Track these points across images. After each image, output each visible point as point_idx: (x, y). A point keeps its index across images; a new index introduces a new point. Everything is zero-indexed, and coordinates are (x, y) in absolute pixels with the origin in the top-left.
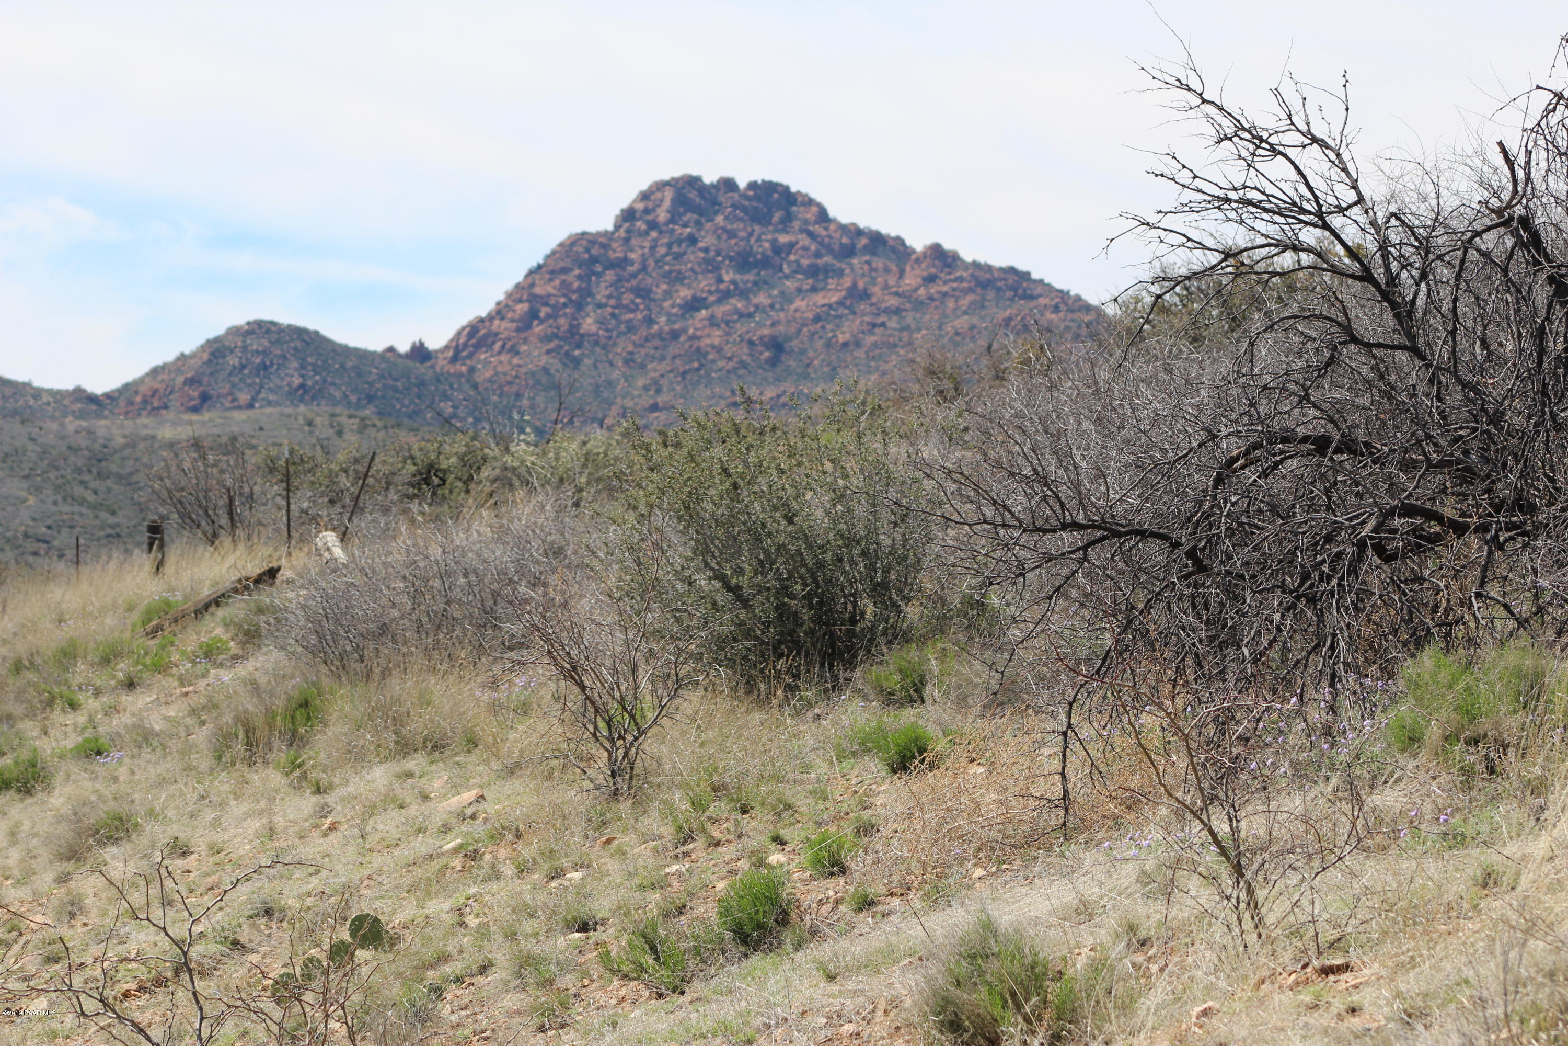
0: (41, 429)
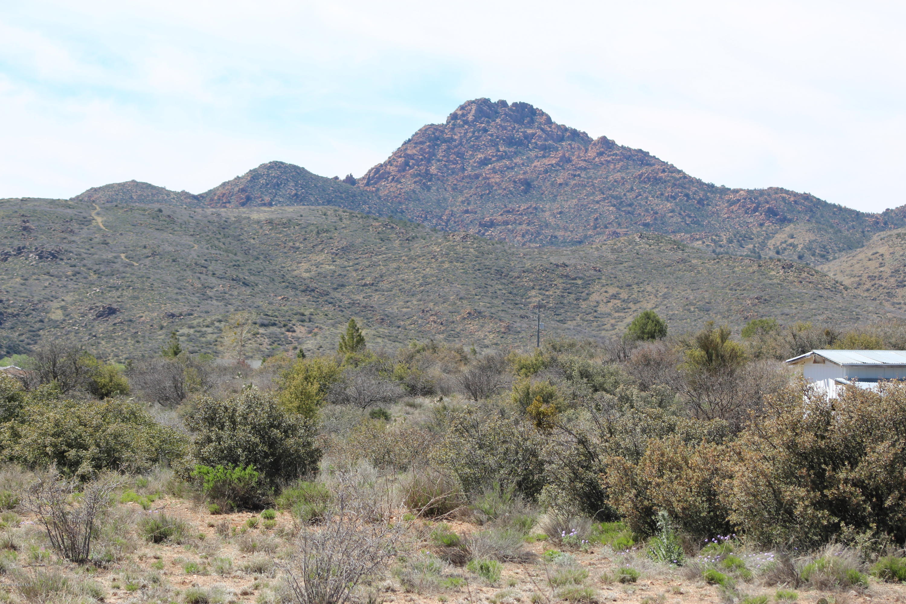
0: (195, 212)
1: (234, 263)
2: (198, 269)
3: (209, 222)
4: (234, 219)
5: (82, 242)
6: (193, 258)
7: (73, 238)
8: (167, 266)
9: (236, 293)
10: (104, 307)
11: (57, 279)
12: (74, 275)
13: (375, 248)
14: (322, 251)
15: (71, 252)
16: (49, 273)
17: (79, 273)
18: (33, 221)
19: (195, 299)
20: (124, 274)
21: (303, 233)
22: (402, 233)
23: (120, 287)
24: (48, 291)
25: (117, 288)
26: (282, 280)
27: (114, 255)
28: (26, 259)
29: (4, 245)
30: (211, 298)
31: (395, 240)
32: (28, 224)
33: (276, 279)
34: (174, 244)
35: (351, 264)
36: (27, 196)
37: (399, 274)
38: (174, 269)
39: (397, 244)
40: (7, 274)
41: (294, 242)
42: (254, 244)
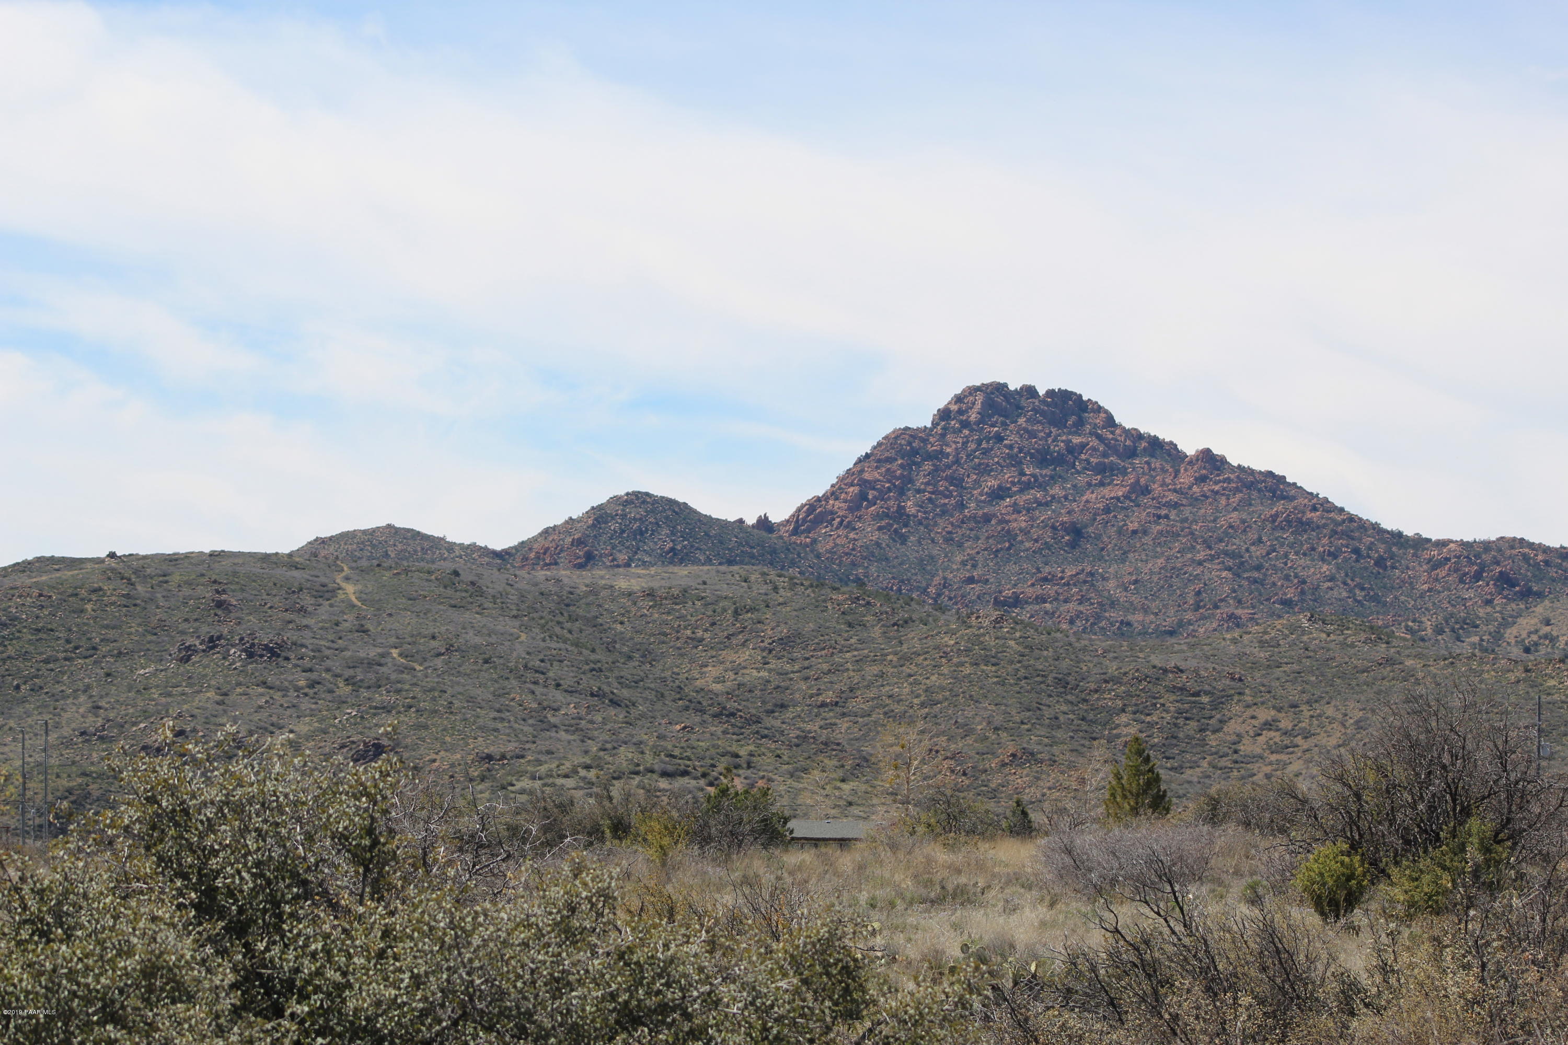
1: (592, 665)
2: (529, 676)
3: (542, 594)
4: (585, 589)
5: (321, 629)
6: (519, 657)
7: (305, 622)
8: (474, 671)
9: (600, 719)
10: (365, 744)
11: (280, 694)
12: (311, 686)
13: (839, 639)
14: (744, 644)
15: (303, 646)
16: (265, 683)
17: (319, 683)
18: (233, 591)
19: (528, 729)
20: (399, 685)
21: (710, 613)
22: (887, 613)
23: (393, 708)
24: (264, 715)
26: (678, 696)
27: (380, 650)
28: (224, 658)
29: (183, 633)
30: (555, 726)
31: (873, 626)
32: (224, 597)
33: (667, 694)
34: (485, 631)
35: (796, 668)
36: (219, 549)
37: (883, 686)
38: (486, 675)
39: (877, 632)
40: (190, 685)
41: (694, 629)
42: (622, 633)
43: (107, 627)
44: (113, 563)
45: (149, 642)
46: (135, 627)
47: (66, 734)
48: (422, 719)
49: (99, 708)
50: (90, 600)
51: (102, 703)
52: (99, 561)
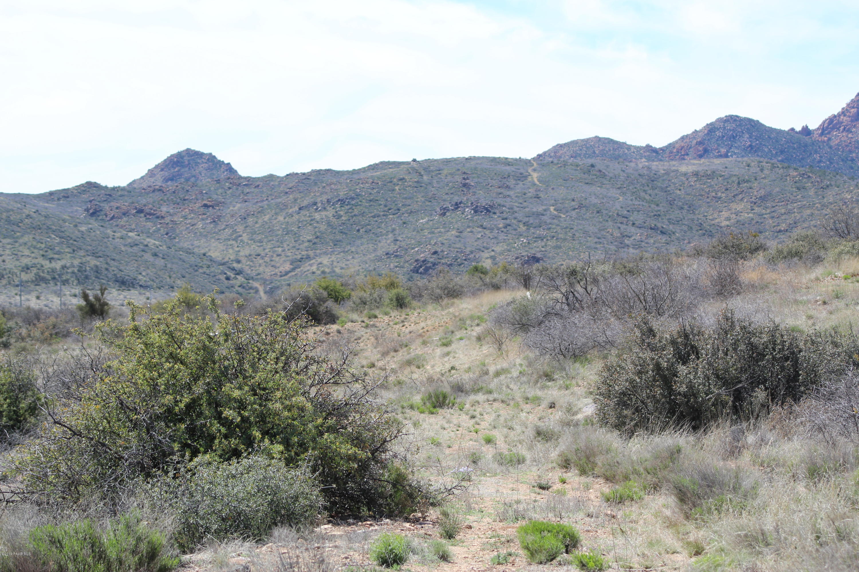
1: (655, 213)
2: (620, 219)
3: (640, 175)
4: (663, 172)
5: (516, 197)
6: (616, 209)
7: (508, 193)
8: (590, 217)
9: (652, 241)
10: (528, 257)
11: (489, 231)
12: (505, 227)
13: (791, 196)
14: (742, 200)
15: (503, 206)
16: (482, 226)
17: (509, 225)
18: (474, 178)
19: (613, 248)
20: (550, 226)
21: (725, 184)
22: (818, 182)
23: (544, 238)
24: (480, 242)
25: (541, 238)
26: (699, 228)
27: (544, 207)
28: (462, 214)
29: (444, 200)
30: (628, 246)
31: (810, 189)
32: (467, 181)
33: (694, 227)
34: (601, 196)
35: (768, 211)
36: (472, 155)
37: (811, 220)
38: (597, 220)
39: (812, 192)
40: (444, 228)
41: (716, 192)
42: (679, 195)
43: (406, 198)
44: (415, 165)
45: (427, 206)
46: (420, 198)
47: (379, 254)
48: (559, 243)
49: (397, 240)
50: (398, 184)
51: (399, 238)
52: (408, 163)
